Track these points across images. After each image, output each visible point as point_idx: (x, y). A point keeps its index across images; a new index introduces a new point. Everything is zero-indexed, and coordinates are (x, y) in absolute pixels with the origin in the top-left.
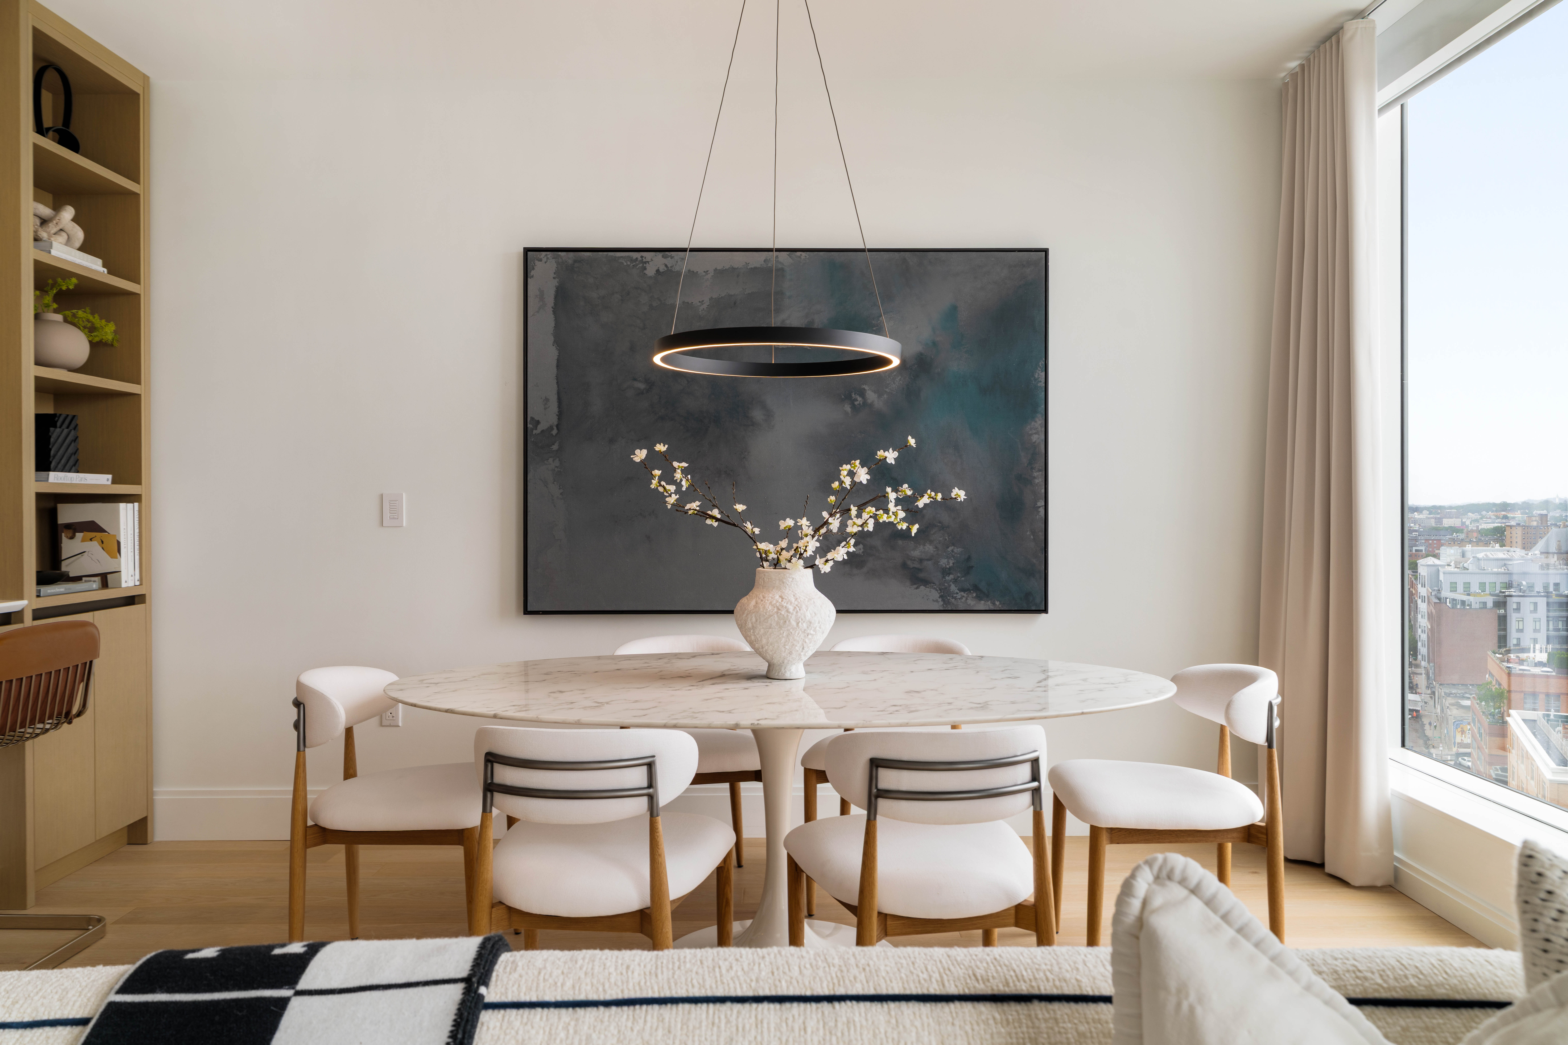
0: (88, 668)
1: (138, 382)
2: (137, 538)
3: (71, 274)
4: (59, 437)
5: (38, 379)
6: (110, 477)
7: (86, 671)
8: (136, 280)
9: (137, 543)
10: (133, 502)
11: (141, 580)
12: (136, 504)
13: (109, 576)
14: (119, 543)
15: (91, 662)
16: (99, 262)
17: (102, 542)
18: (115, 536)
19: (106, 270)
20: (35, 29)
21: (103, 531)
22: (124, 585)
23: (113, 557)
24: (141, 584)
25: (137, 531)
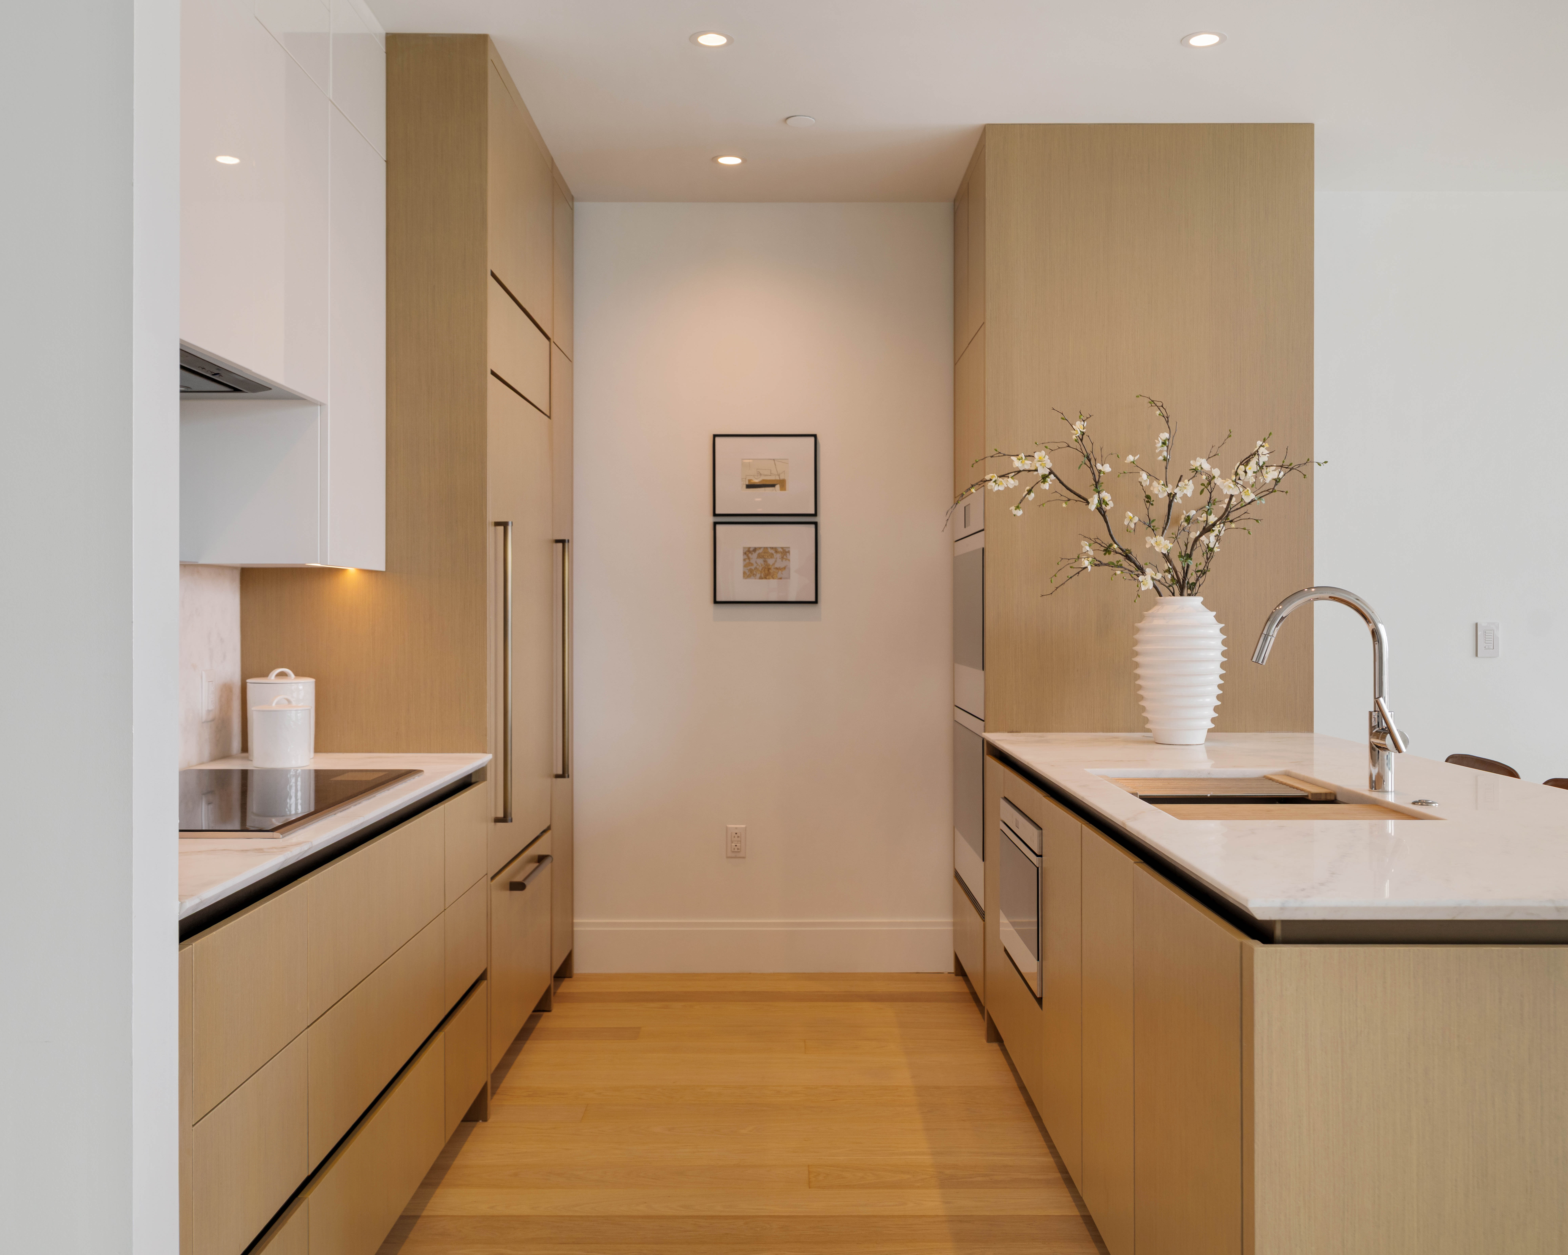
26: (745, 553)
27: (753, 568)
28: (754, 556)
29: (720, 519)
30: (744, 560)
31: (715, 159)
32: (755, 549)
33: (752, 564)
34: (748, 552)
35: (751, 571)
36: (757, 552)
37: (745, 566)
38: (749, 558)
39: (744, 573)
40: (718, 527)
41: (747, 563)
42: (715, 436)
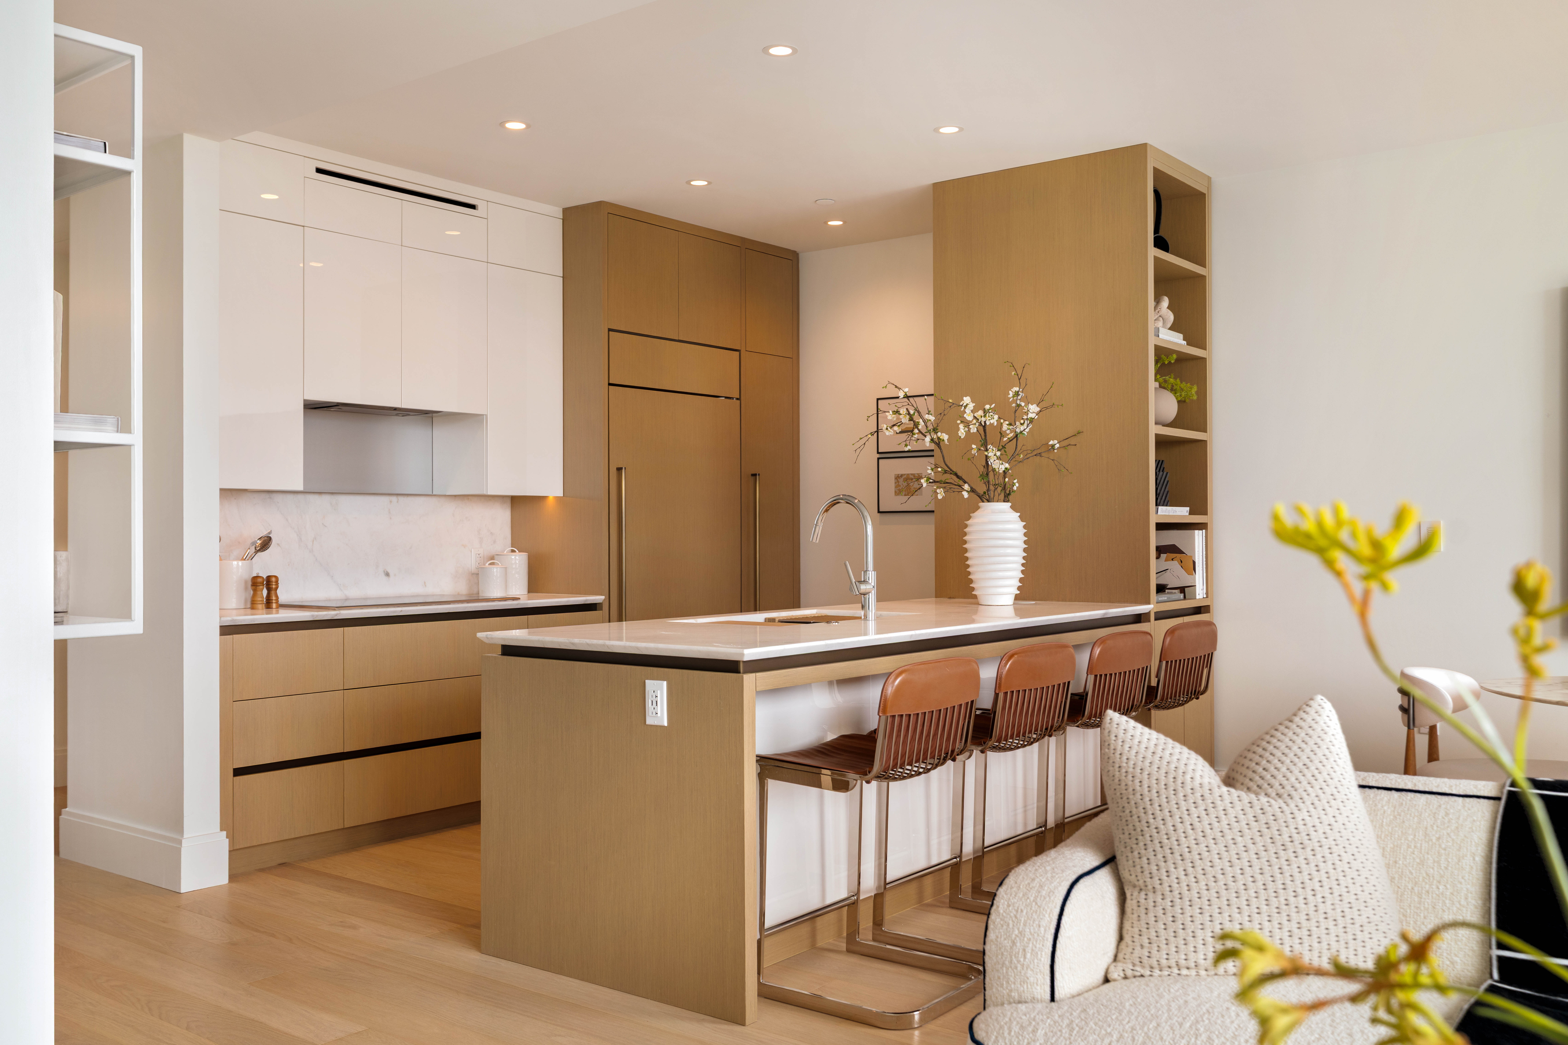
0: (1210, 657)
1: (1204, 430)
2: (1204, 559)
3: (1173, 351)
4: (1161, 478)
5: (1157, 435)
6: (1188, 509)
7: (1208, 660)
8: (1203, 347)
9: (1204, 563)
10: (1202, 529)
11: (1207, 593)
12: (1204, 531)
13: (1186, 589)
14: (1194, 563)
15: (1212, 653)
16: (1181, 336)
17: (1181, 561)
18: (1191, 557)
19: (1185, 342)
20: (1154, 168)
21: (1182, 552)
22: (1198, 597)
23: (1190, 574)
24: (1207, 597)
25: (1204, 553)
26: (896, 478)
27: (901, 488)
28: (901, 480)
29: (883, 456)
30: (895, 483)
31: (826, 223)
32: (902, 475)
33: (900, 486)
34: (898, 477)
35: (899, 490)
36: (903, 477)
37: (896, 487)
38: (898, 482)
39: (895, 492)
40: (880, 460)
41: (897, 485)
42: (878, 399)
